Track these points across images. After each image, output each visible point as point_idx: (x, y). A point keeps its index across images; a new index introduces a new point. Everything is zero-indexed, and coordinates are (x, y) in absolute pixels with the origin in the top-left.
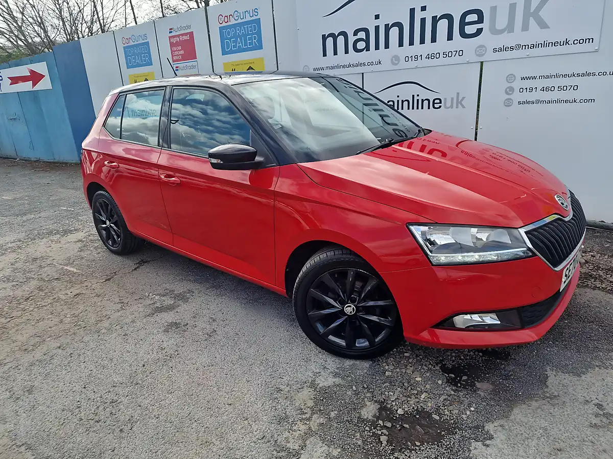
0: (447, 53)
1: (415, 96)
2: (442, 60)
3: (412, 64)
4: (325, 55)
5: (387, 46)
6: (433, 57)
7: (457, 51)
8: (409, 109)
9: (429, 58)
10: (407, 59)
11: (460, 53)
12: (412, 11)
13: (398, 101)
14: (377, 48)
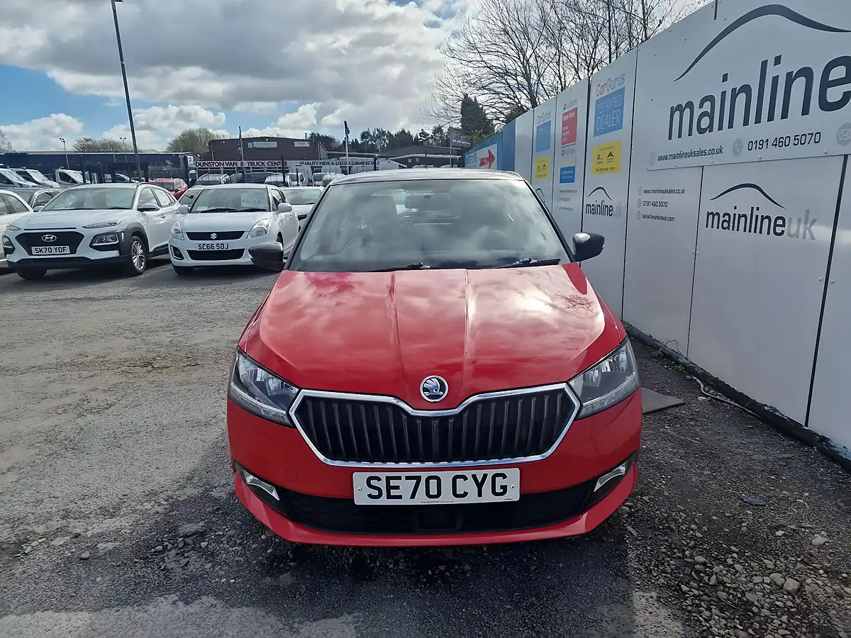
0: (799, 137)
1: (755, 209)
2: (791, 151)
3: (756, 154)
4: (670, 138)
5: (731, 126)
6: (781, 144)
7: (812, 134)
8: (745, 231)
9: (776, 145)
10: (752, 145)
11: (816, 137)
12: (764, 64)
13: (735, 214)
14: (720, 128)
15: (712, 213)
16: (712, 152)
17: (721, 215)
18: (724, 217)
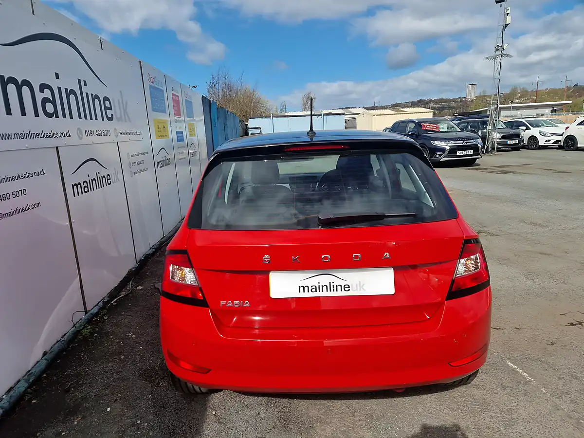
13: (89, 180)
15: (75, 184)
16: (63, 135)
17: (82, 184)
18: (84, 184)
